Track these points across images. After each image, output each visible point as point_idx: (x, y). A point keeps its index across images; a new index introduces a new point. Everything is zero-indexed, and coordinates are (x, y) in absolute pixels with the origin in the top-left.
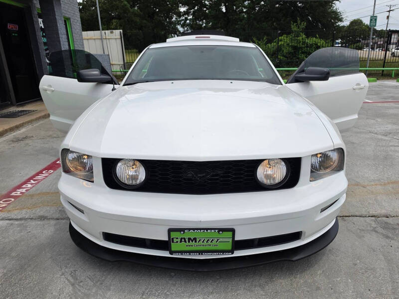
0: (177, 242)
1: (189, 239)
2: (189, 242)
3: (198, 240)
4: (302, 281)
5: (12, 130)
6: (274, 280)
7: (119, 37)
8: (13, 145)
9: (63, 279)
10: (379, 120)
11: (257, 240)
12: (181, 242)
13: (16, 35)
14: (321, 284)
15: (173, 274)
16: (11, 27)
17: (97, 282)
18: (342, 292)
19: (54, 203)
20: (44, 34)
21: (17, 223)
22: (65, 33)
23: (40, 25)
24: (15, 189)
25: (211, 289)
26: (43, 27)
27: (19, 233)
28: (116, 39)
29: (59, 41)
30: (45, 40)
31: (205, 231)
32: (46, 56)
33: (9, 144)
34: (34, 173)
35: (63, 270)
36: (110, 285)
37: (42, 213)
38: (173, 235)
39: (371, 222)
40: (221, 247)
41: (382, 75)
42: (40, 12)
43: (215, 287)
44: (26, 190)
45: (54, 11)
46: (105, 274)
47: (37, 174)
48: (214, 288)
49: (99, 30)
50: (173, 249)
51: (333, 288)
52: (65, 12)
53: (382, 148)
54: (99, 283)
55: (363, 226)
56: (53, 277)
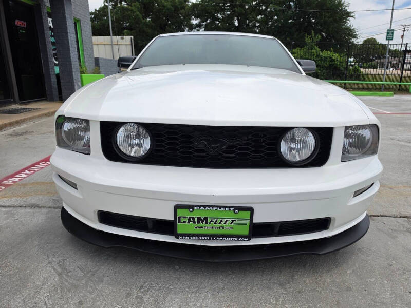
0: (185, 222)
1: (199, 219)
2: (198, 222)
3: (209, 220)
4: (329, 280)
5: (11, 124)
6: (296, 277)
7: (130, 43)
8: (11, 139)
9: (49, 268)
10: (401, 129)
11: (279, 225)
12: (189, 222)
13: (24, 32)
14: (351, 284)
15: (177, 267)
16: (19, 23)
17: (88, 273)
18: (377, 294)
19: (48, 193)
20: (53, 34)
21: (4, 210)
22: (75, 32)
23: (49, 25)
24: (7, 178)
25: (221, 285)
26: (52, 27)
27: (5, 220)
28: (126, 45)
29: (68, 40)
30: (53, 40)
31: (218, 209)
32: (54, 57)
33: (7, 138)
34: (29, 164)
35: (50, 259)
36: (104, 276)
37: (33, 201)
38: (180, 213)
39: (404, 223)
40: (237, 230)
41: (399, 90)
42: (50, 11)
43: (226, 282)
44: (20, 180)
45: (64, 9)
46: (98, 264)
47: (34, 165)
48: (226, 284)
49: (110, 35)
50: (179, 231)
51: (367, 289)
52: (75, 13)
53: (407, 154)
54: (90, 274)
55: (395, 227)
56: (38, 266)
